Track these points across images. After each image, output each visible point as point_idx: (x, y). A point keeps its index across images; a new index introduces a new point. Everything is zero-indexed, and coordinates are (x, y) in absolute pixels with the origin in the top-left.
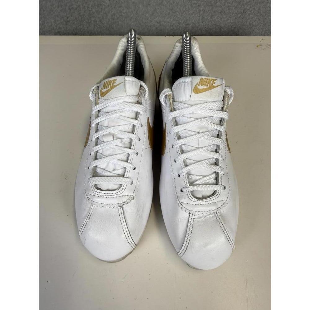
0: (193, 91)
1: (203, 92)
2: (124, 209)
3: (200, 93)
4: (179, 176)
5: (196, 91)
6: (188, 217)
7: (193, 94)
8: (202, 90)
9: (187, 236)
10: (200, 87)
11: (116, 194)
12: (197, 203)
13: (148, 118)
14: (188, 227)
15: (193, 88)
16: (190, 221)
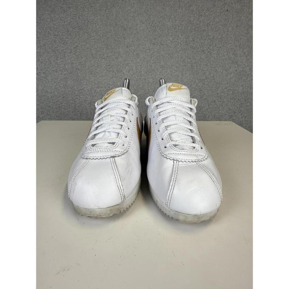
0: (168, 90)
1: (175, 90)
2: (116, 160)
3: (172, 91)
4: (163, 139)
5: (170, 89)
6: (173, 165)
7: (168, 91)
8: (174, 89)
9: (173, 176)
10: (173, 87)
11: (110, 149)
12: (179, 153)
13: (137, 118)
14: (174, 170)
15: (168, 88)
16: (175, 166)
